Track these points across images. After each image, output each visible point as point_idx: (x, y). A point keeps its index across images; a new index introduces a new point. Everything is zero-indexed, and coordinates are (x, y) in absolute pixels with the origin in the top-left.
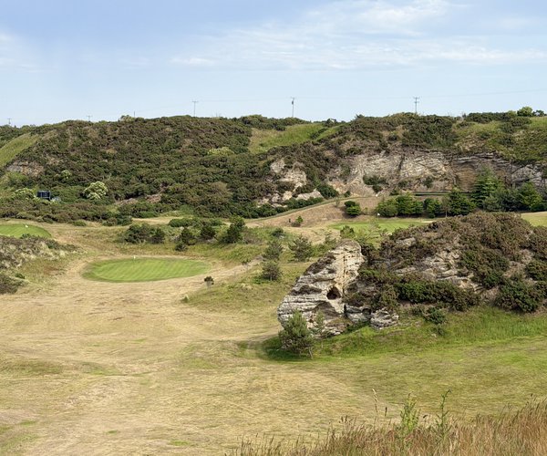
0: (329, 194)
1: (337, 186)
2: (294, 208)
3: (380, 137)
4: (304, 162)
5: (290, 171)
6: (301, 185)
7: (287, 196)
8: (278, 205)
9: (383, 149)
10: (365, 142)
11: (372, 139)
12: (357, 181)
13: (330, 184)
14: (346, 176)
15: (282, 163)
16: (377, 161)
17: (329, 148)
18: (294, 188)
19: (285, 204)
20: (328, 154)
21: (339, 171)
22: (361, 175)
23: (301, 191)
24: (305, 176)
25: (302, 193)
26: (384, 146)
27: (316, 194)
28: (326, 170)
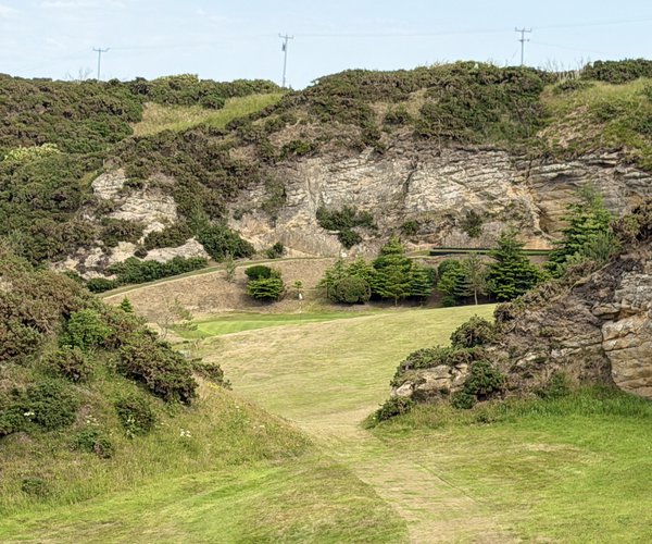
0: (224, 248)
1: (253, 232)
2: (132, 281)
3: (363, 117)
4: (175, 174)
5: (136, 194)
6: (159, 228)
7: (123, 253)
8: (96, 275)
9: (371, 143)
10: (327, 128)
11: (344, 120)
12: (301, 220)
13: (234, 226)
14: (275, 207)
15: (120, 177)
16: (354, 173)
17: (244, 142)
18: (140, 234)
19: (111, 272)
20: (241, 155)
21: (257, 195)
22: (313, 206)
23: (156, 241)
24: (173, 207)
25: (158, 246)
26: (371, 137)
27: (192, 249)
28: (228, 193)
